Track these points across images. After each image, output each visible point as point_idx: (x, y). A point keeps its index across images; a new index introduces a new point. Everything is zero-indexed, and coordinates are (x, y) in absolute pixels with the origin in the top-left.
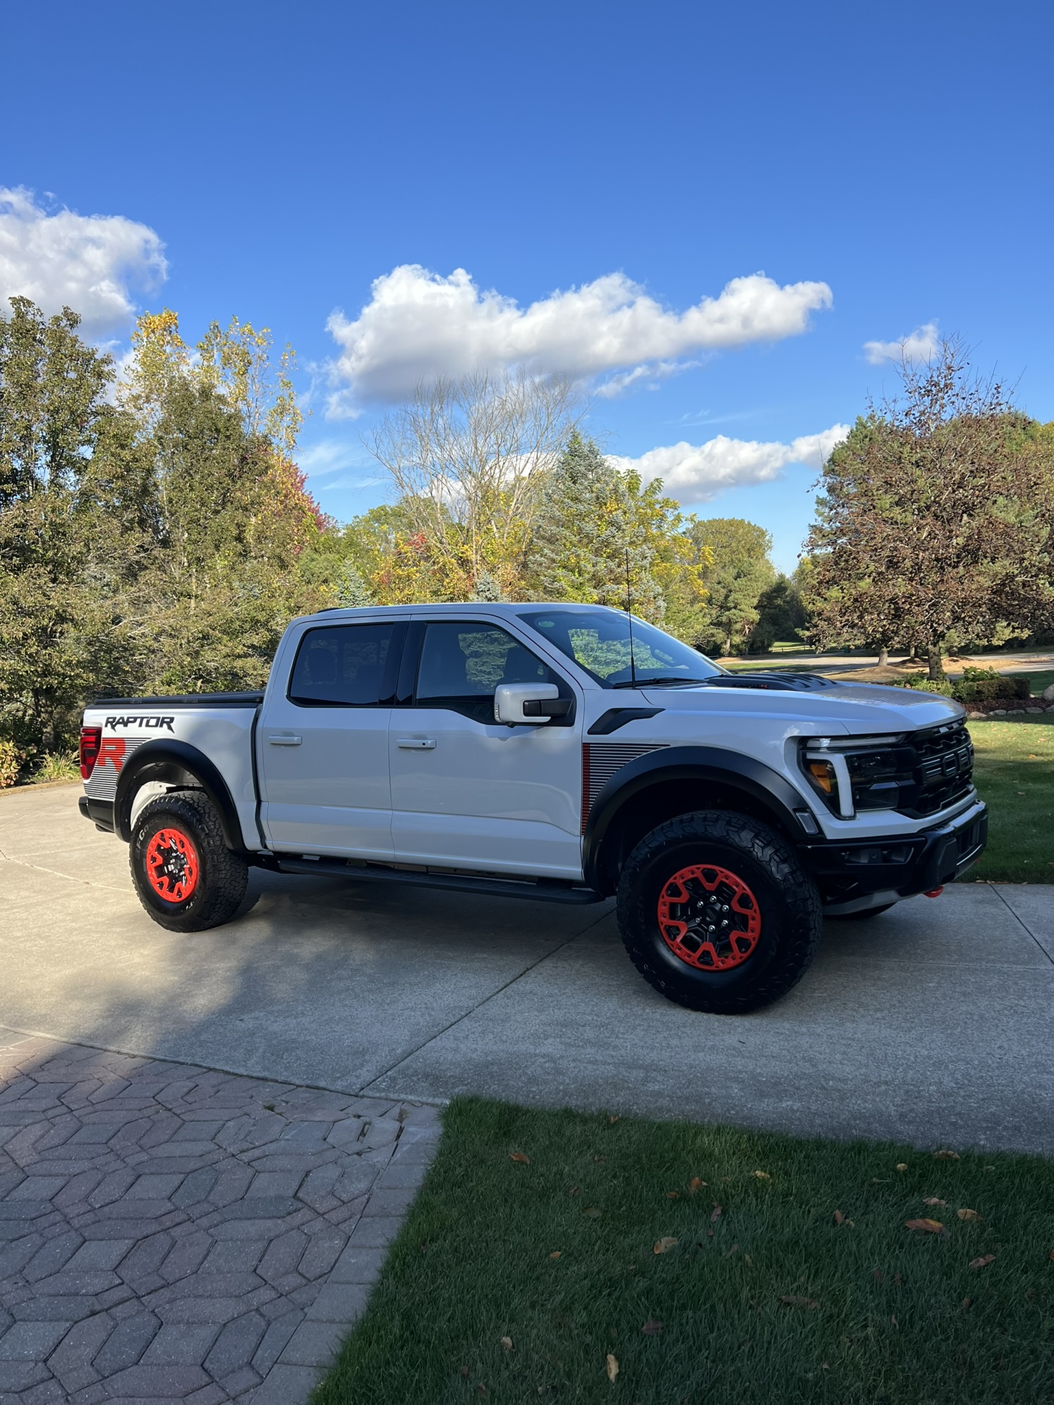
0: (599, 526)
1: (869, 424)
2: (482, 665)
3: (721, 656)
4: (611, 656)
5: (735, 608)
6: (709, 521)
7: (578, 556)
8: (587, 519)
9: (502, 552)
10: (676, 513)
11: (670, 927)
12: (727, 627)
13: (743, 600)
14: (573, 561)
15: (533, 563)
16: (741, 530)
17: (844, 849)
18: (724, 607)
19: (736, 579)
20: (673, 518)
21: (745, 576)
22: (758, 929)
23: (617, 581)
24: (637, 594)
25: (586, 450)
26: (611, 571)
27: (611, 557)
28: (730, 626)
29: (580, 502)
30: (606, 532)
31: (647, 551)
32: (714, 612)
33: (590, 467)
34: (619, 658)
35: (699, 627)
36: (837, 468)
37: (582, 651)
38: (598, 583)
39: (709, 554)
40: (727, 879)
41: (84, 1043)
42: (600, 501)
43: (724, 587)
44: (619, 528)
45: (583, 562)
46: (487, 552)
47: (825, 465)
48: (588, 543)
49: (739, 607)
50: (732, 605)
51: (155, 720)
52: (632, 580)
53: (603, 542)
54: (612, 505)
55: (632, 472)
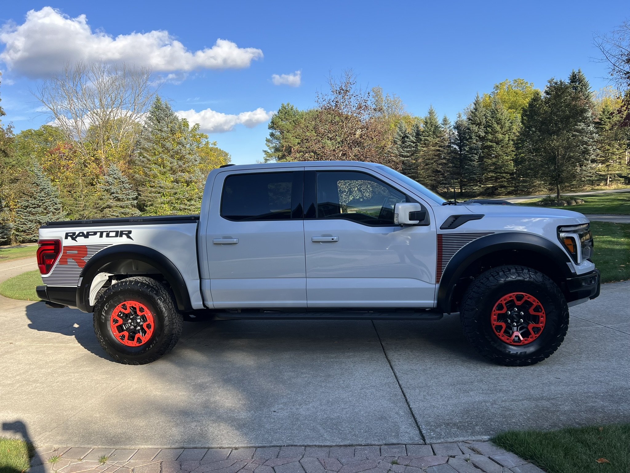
0: (173, 144)
1: (287, 107)
4: (182, 206)
7: (162, 158)
8: (166, 140)
10: (207, 141)
14: (160, 161)
20: (205, 143)
23: (182, 171)
25: (164, 106)
26: (180, 167)
27: (180, 159)
29: (163, 132)
30: (176, 147)
33: (167, 115)
34: (186, 207)
36: (275, 126)
37: (167, 203)
38: (174, 172)
39: (223, 161)
41: (186, 445)
42: (173, 132)
44: (183, 146)
45: (165, 162)
46: (108, 155)
47: (269, 125)
48: (167, 152)
51: (115, 233)
52: (190, 171)
53: (176, 152)
54: (178, 134)
55: (184, 119)
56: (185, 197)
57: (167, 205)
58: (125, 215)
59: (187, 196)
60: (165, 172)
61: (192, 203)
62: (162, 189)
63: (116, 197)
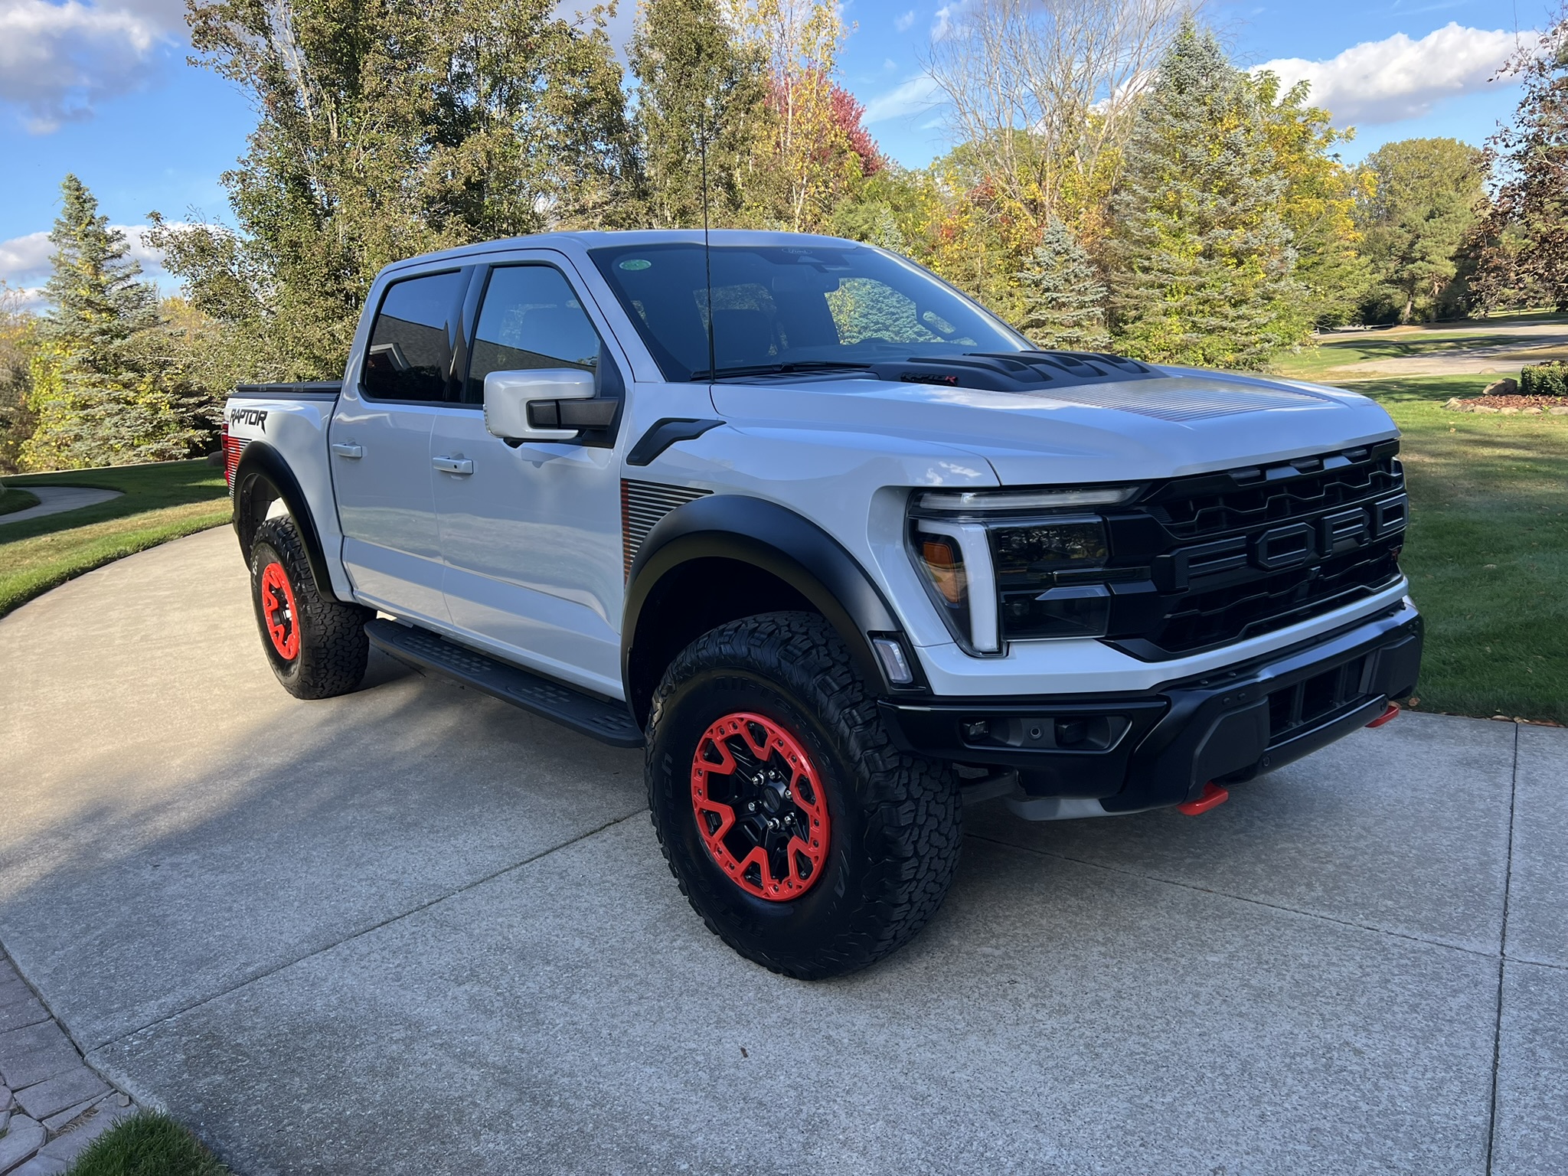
0: (1210, 150)
2: (1044, 337)
3: (1399, 323)
4: (1214, 321)
5: (1422, 259)
6: (1403, 144)
7: (1178, 192)
8: (1194, 142)
9: (1086, 192)
10: (1326, 127)
11: (709, 812)
12: (1409, 284)
13: (1435, 249)
14: (1171, 199)
15: (1119, 204)
16: (1448, 154)
17: (973, 718)
18: (1406, 259)
19: (1427, 220)
20: (1321, 135)
21: (1441, 215)
22: (822, 841)
23: (1226, 223)
24: (1256, 241)
25: (1200, 46)
26: (1223, 211)
27: (1222, 193)
28: (1413, 284)
29: (1187, 118)
30: (1219, 157)
31: (1275, 183)
32: (1392, 265)
33: (1205, 72)
34: (1225, 324)
35: (1364, 287)
37: (1178, 314)
38: (1203, 225)
40: (781, 745)
42: (1214, 117)
43: (1409, 232)
44: (1237, 152)
45: (1183, 200)
46: (1066, 193)
48: (1194, 174)
49: (1427, 258)
50: (1418, 255)
52: (1252, 223)
53: (1214, 171)
54: (1231, 121)
55: (1266, 74)
56: (1222, 297)
57: (1175, 318)
58: (1071, 343)
59: (1230, 294)
60: (1180, 229)
61: (1241, 313)
62: (1165, 276)
63: (1053, 299)
